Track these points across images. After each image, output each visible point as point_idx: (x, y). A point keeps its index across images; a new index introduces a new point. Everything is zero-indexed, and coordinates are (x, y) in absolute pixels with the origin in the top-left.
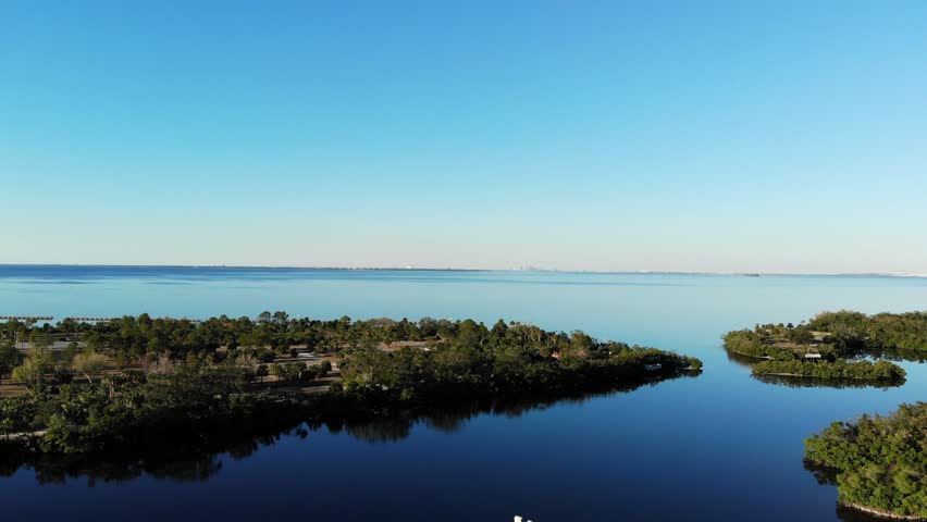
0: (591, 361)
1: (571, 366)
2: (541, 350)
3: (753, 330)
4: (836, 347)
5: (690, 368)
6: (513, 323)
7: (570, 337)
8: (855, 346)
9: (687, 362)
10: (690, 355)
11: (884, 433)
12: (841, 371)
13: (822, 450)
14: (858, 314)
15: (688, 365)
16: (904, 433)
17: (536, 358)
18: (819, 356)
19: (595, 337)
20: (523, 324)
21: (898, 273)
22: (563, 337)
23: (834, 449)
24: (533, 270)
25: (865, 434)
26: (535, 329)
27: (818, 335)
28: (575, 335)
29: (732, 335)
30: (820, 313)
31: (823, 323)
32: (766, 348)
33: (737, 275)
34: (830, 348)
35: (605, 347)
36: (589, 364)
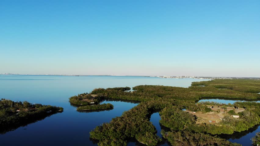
0: (29, 113)
1: (23, 116)
2: (12, 110)
3: (78, 96)
4: (98, 100)
5: (60, 110)
6: (2, 99)
7: (22, 103)
8: (102, 99)
9: (59, 108)
10: (60, 107)
11: (108, 128)
12: (99, 107)
13: (94, 135)
14: (103, 89)
15: (59, 110)
16: (113, 128)
17: (10, 113)
18: (94, 103)
19: (31, 103)
20: (6, 100)
21: (112, 75)
22: (20, 103)
23: (97, 134)
24: (10, 74)
25: (104, 129)
26: (11, 101)
27: (94, 96)
28: (24, 103)
29: (72, 98)
30: (94, 89)
31: (95, 92)
32: (80, 102)
33: (73, 76)
34: (96, 100)
35: (34, 106)
36: (29, 114)
